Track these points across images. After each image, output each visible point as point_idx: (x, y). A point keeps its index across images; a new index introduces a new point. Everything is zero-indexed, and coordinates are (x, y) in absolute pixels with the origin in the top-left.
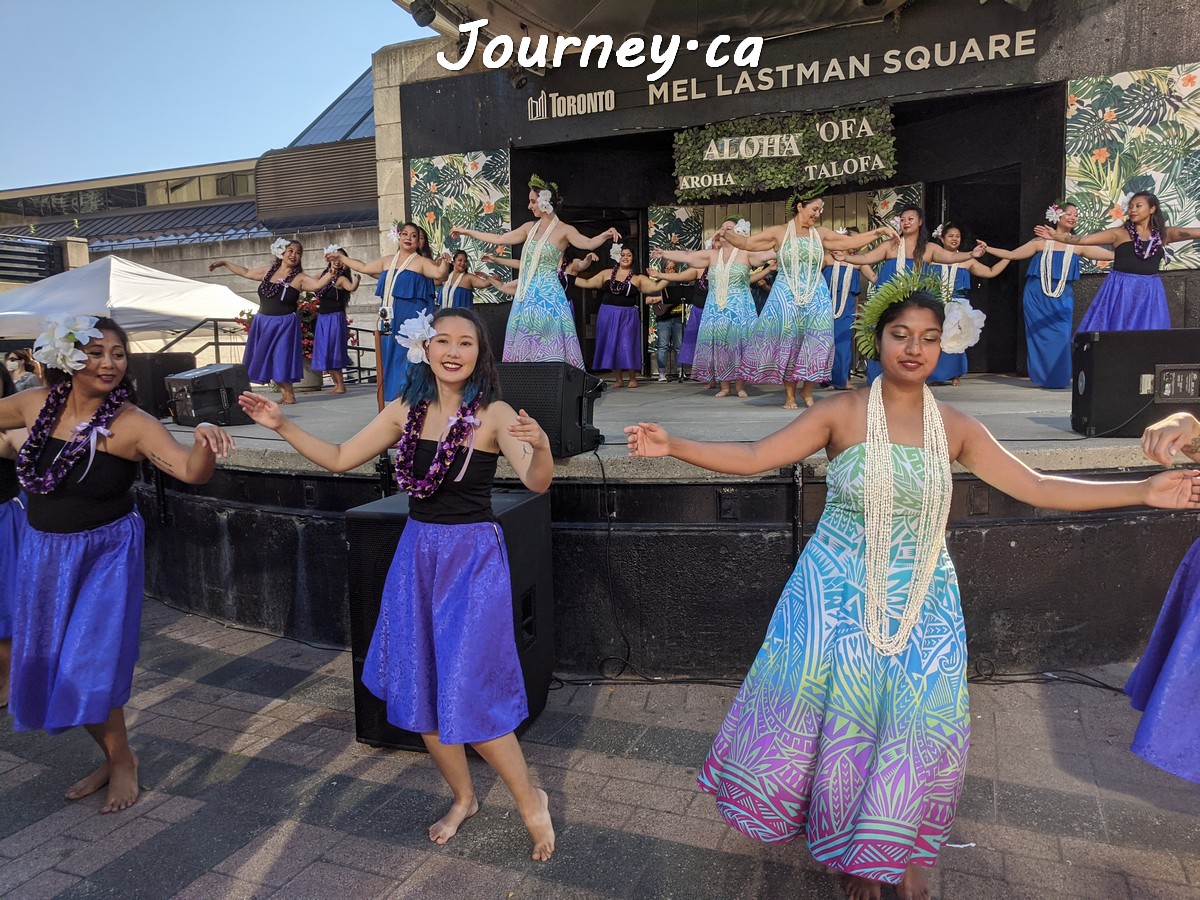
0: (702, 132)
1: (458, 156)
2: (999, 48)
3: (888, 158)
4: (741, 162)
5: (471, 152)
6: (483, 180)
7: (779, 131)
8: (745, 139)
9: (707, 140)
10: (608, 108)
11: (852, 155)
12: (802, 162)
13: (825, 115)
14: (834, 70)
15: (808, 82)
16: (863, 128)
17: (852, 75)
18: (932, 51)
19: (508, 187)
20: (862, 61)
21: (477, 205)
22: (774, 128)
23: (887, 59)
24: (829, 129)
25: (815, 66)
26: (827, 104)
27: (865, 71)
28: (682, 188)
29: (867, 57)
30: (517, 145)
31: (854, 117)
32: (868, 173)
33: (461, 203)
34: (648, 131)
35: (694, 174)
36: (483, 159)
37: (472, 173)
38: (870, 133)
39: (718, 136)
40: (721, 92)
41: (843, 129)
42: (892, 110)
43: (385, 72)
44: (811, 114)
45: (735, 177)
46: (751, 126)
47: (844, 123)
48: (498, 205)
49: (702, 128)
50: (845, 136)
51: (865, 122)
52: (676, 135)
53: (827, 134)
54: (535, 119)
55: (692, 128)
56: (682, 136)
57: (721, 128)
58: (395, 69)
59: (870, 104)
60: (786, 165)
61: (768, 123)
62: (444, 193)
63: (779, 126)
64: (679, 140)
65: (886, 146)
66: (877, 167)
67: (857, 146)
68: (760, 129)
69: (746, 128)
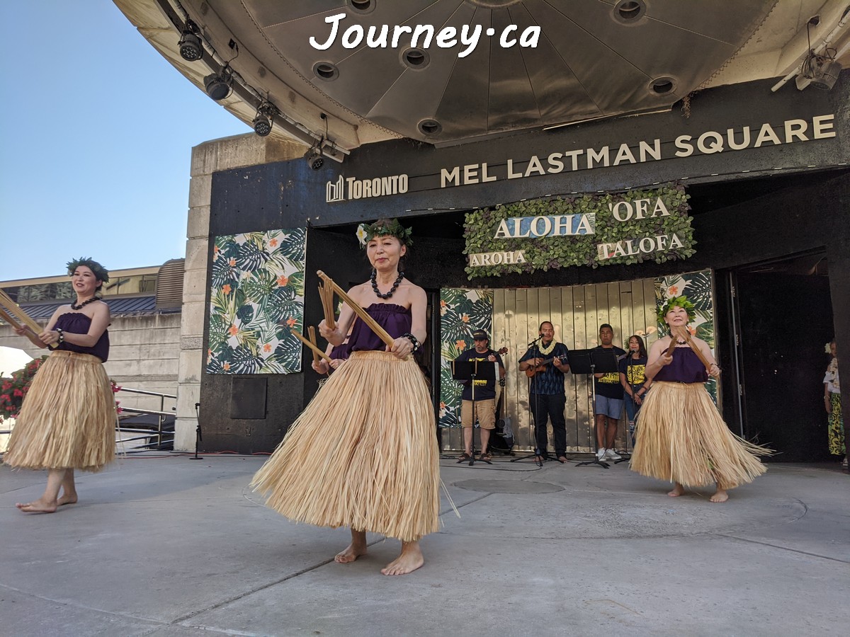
0: (492, 213)
1: (258, 234)
2: (795, 133)
3: (686, 237)
4: (533, 241)
5: (270, 229)
6: (280, 256)
7: (571, 211)
8: (536, 219)
9: (498, 219)
10: (401, 191)
11: (647, 234)
12: (595, 240)
13: (617, 195)
14: (625, 153)
15: (598, 165)
16: (658, 208)
17: (643, 159)
18: (725, 136)
19: (303, 263)
20: (652, 146)
21: (272, 279)
22: (565, 207)
23: (678, 143)
24: (623, 210)
25: (605, 151)
26: (619, 186)
27: (657, 155)
28: (472, 265)
29: (657, 142)
30: (314, 225)
31: (648, 197)
32: (666, 252)
33: (257, 276)
34: (439, 212)
35: (484, 252)
36: (281, 236)
37: (270, 249)
38: (665, 213)
39: (509, 216)
40: (511, 175)
41: (636, 208)
42: (688, 191)
43: (202, 162)
44: (604, 195)
45: (525, 256)
46: (541, 206)
47: (638, 203)
48: (291, 278)
49: (492, 208)
50: (639, 216)
51: (659, 202)
52: (467, 215)
53: (620, 214)
54: (332, 200)
55: (483, 209)
56: (473, 216)
57: (511, 208)
58: (211, 159)
59: (663, 185)
60: (579, 244)
61: (558, 204)
62: (241, 267)
63: (570, 206)
64: (470, 220)
65: (684, 226)
66: (674, 246)
67: (653, 225)
68: (551, 209)
69: (536, 208)
